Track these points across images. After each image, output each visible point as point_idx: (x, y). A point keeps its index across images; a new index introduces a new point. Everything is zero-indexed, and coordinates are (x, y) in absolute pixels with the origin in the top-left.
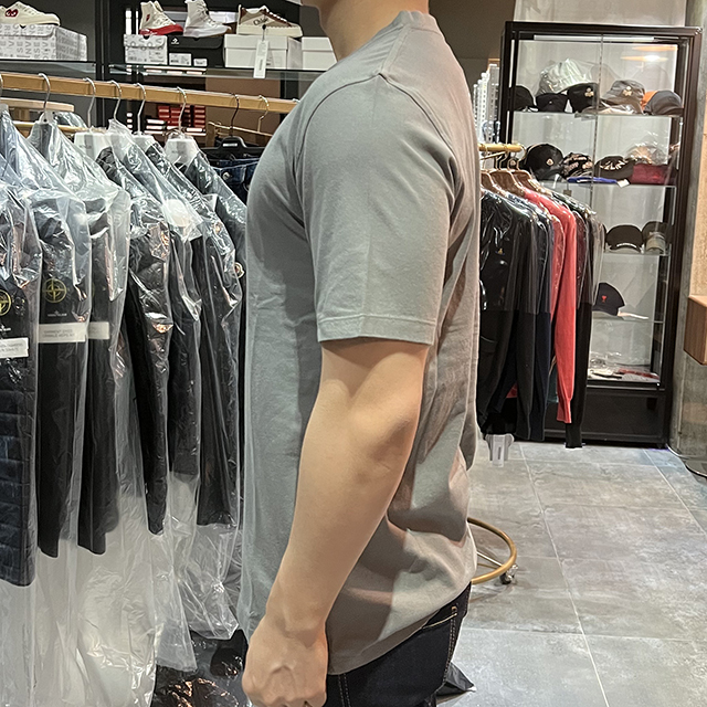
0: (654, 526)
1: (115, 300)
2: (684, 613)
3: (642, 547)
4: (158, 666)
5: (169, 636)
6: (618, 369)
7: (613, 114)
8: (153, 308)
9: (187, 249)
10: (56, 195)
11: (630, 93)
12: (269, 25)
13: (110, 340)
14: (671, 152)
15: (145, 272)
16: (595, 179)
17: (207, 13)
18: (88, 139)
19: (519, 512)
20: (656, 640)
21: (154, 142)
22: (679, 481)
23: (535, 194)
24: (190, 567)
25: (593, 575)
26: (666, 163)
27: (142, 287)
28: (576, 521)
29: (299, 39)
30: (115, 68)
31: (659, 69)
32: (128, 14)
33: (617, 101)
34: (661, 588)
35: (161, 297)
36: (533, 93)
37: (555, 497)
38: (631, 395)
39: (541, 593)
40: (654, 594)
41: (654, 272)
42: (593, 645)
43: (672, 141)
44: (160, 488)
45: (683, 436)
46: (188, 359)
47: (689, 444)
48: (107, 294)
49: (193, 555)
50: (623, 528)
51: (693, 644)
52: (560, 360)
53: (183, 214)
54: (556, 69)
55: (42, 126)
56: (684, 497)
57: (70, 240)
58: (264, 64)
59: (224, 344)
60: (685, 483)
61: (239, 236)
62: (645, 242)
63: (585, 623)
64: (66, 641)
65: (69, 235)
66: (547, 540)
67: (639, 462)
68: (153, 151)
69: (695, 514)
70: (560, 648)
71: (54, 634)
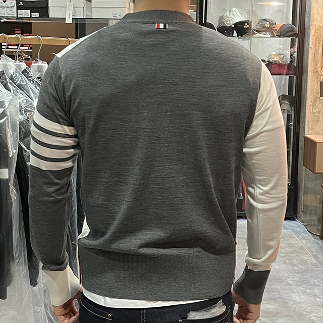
0: (293, 265)
3: (288, 277)
7: (259, 37)
11: (268, 26)
21: (26, 66)
22: (304, 238)
26: (289, 63)
33: (262, 30)
34: (302, 301)
45: (304, 212)
54: (228, 13)
56: (308, 247)
58: (71, 15)
60: (308, 239)
68: (26, 72)
69: (315, 257)
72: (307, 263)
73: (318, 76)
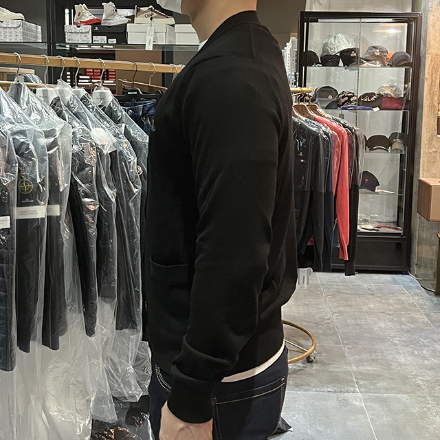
0: (402, 324)
1: (64, 190)
2: (421, 378)
3: (395, 337)
4: (93, 420)
5: (99, 400)
6: (376, 225)
7: (368, 67)
8: (87, 196)
9: (107, 158)
10: (26, 127)
11: (378, 54)
12: (154, 17)
13: (60, 216)
14: (405, 89)
15: (81, 173)
16: (358, 107)
17: (116, 11)
18: (45, 92)
19: (317, 317)
20: (405, 395)
21: (86, 92)
22: (417, 295)
23: (321, 118)
24: (112, 357)
25: (365, 356)
26: (402, 96)
27: (80, 183)
28: (353, 321)
29: (173, 26)
30: (59, 46)
31: (396, 38)
32: (67, 11)
33: (371, 59)
34: (408, 363)
35: (91, 188)
36: (319, 55)
37: (339, 306)
38: (385, 241)
39: (332, 368)
40: (403, 367)
41: (397, 163)
42: (365, 400)
43: (406, 82)
44: (92, 308)
45: (419, 266)
46: (109, 226)
47: (422, 271)
48: (58, 187)
49: (114, 349)
50: (383, 325)
51: (428, 398)
52: (340, 220)
53: (104, 136)
54: (332, 40)
55: (16, 85)
56: (421, 304)
57: (35, 155)
58: (152, 41)
59: (131, 217)
60: (421, 295)
61: (139, 149)
62: (391, 145)
63: (360, 386)
64: (35, 405)
65: (34, 152)
66: (335, 334)
67: (391, 283)
68: (85, 98)
69: (427, 315)
70: (345, 402)
71: (28, 401)
72: (418, 322)
73: (434, 111)
